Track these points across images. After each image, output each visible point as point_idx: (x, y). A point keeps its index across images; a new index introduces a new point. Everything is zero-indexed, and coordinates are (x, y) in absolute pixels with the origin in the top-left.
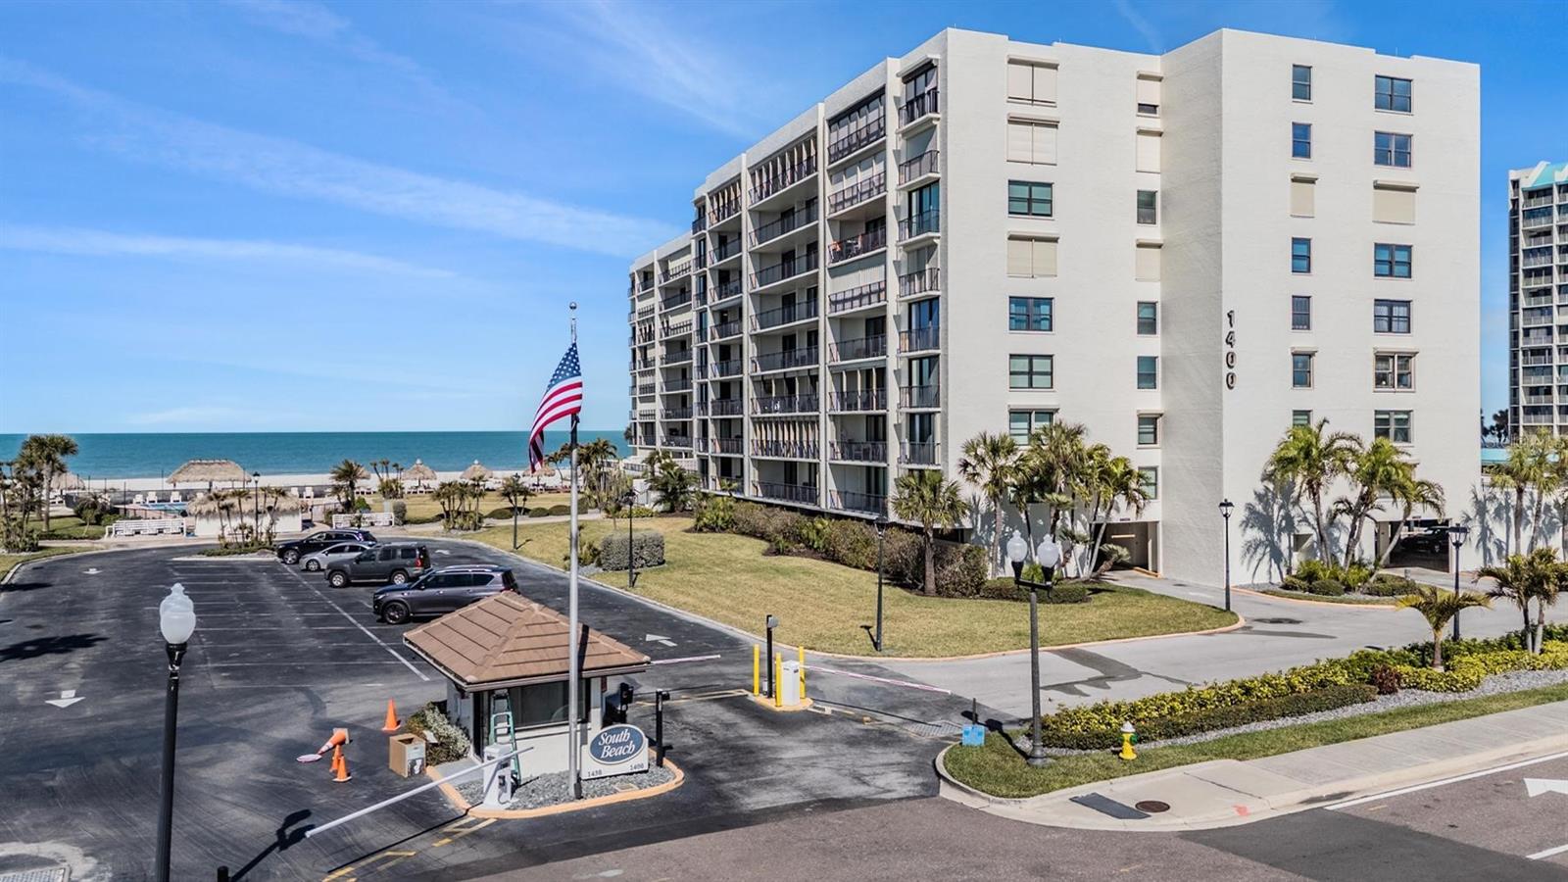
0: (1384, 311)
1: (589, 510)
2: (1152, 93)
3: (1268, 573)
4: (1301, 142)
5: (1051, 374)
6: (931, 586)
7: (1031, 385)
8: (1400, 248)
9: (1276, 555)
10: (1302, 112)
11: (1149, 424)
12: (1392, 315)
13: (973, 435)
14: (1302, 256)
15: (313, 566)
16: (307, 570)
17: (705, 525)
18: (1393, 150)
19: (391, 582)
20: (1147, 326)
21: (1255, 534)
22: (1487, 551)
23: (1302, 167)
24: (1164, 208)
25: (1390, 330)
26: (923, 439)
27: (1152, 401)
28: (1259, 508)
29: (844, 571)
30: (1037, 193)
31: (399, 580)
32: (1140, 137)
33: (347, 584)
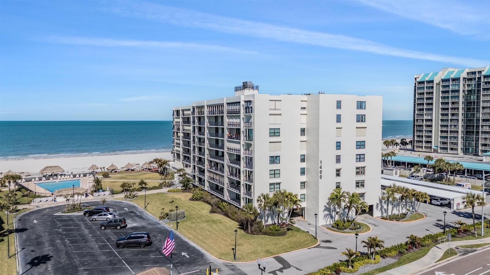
0: (358, 157)
1: (163, 187)
2: (304, 105)
3: (330, 222)
4: (339, 119)
5: (279, 174)
6: (249, 231)
7: (275, 177)
8: (362, 142)
9: (332, 217)
10: (339, 112)
11: (303, 184)
12: (360, 158)
13: (259, 194)
14: (338, 146)
15: (94, 220)
16: (93, 220)
17: (195, 198)
18: (361, 119)
19: (116, 228)
20: (303, 160)
21: (326, 212)
22: (382, 211)
23: (339, 125)
24: (307, 132)
25: (360, 161)
26: (249, 190)
27: (304, 178)
28: (328, 206)
29: (230, 221)
30: (276, 131)
31: (119, 228)
32: (301, 115)
33: (105, 229)
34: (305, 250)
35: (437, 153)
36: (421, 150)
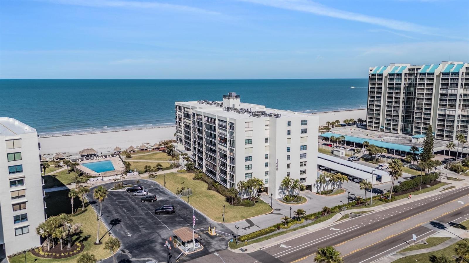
2: (268, 123)
3: (282, 196)
4: (289, 133)
5: (251, 167)
6: (232, 203)
7: (248, 169)
8: (305, 146)
9: (284, 193)
10: (289, 128)
11: (267, 173)
12: (303, 156)
13: (238, 182)
14: (289, 149)
15: (135, 195)
16: (134, 195)
17: (197, 178)
18: (304, 131)
19: (151, 201)
20: (267, 158)
21: (280, 191)
23: (289, 136)
24: (269, 140)
25: (303, 158)
26: (232, 178)
27: (267, 169)
28: (281, 187)
29: (220, 196)
30: (249, 141)
31: (152, 201)
32: (266, 130)
33: (144, 202)
34: (264, 215)
35: (384, 132)
36: (371, 129)
